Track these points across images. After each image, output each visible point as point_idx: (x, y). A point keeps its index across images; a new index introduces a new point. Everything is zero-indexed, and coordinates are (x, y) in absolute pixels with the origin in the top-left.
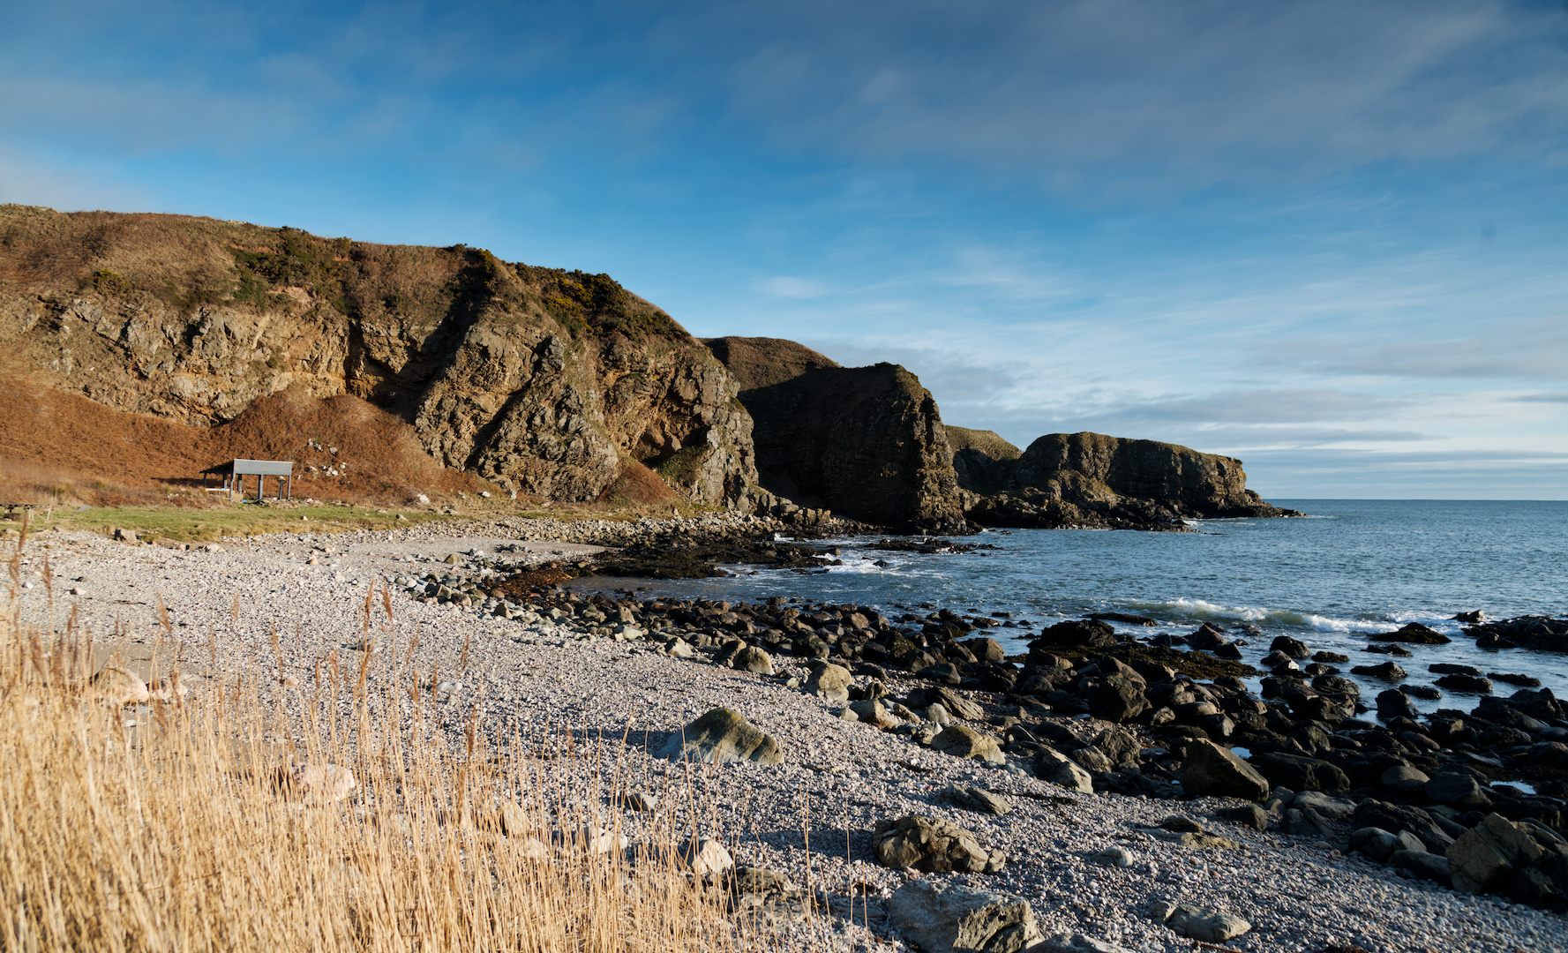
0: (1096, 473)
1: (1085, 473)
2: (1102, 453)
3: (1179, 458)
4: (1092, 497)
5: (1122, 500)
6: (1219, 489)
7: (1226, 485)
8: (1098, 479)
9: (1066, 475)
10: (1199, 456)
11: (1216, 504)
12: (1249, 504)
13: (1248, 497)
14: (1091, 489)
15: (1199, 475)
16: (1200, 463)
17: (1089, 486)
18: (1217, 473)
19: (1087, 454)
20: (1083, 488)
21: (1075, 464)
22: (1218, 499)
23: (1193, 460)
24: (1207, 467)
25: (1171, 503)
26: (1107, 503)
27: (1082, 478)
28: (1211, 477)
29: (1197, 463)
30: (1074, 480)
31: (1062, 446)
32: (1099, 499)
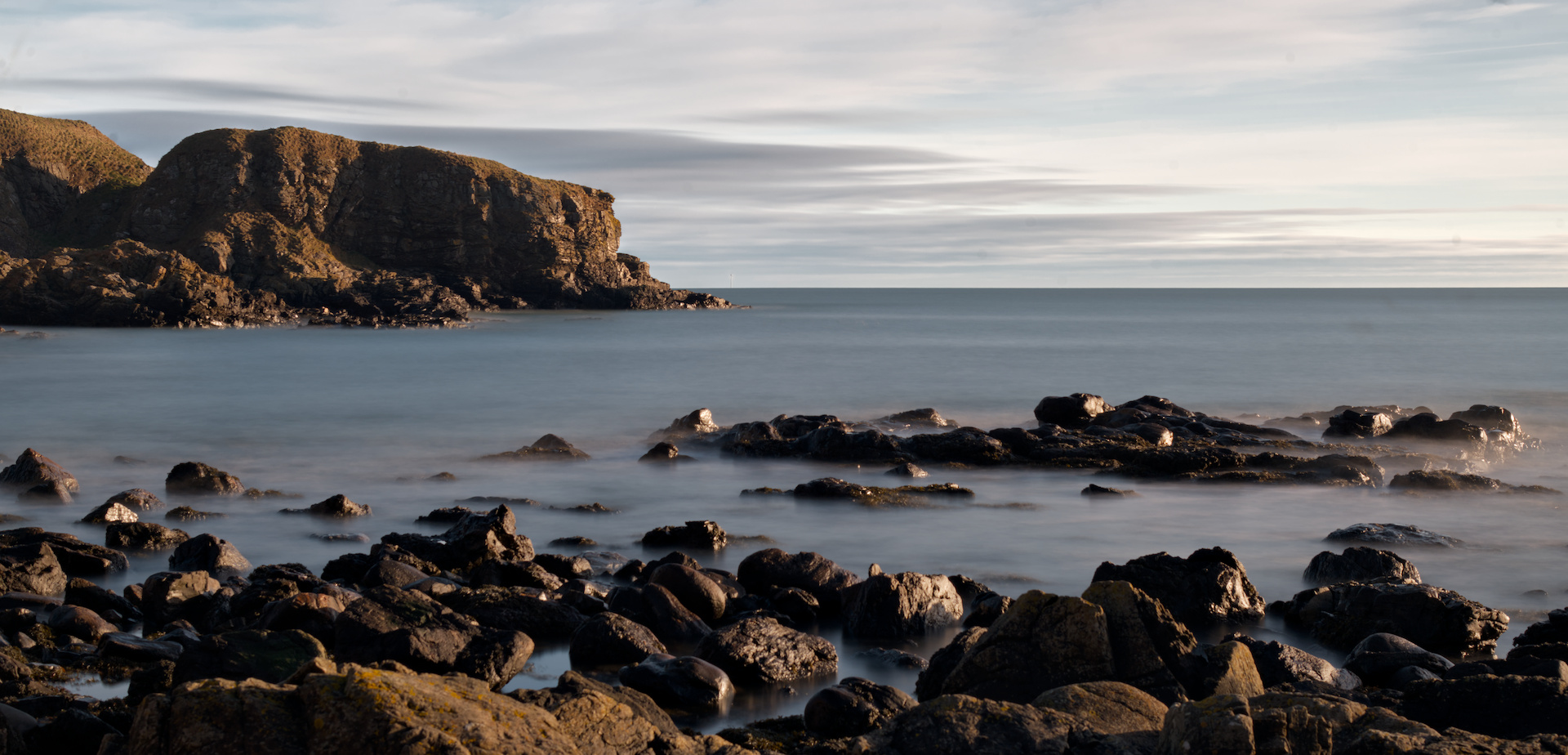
0: (310, 219)
1: (285, 216)
2: (325, 173)
3: (485, 187)
4: (299, 269)
5: (366, 277)
6: (565, 252)
7: (581, 244)
8: (314, 229)
9: (244, 221)
10: (526, 184)
11: (559, 283)
12: (625, 282)
13: (622, 270)
14: (299, 252)
15: (527, 224)
16: (529, 198)
17: (294, 245)
18: (561, 219)
19: (290, 175)
20: (282, 250)
21: (263, 194)
22: (562, 273)
23: (515, 191)
24: (543, 206)
25: (468, 281)
26: (331, 281)
27: (280, 228)
28: (550, 226)
29: (522, 198)
30: (262, 233)
31: (237, 156)
32: (316, 274)
